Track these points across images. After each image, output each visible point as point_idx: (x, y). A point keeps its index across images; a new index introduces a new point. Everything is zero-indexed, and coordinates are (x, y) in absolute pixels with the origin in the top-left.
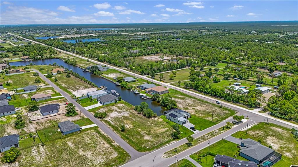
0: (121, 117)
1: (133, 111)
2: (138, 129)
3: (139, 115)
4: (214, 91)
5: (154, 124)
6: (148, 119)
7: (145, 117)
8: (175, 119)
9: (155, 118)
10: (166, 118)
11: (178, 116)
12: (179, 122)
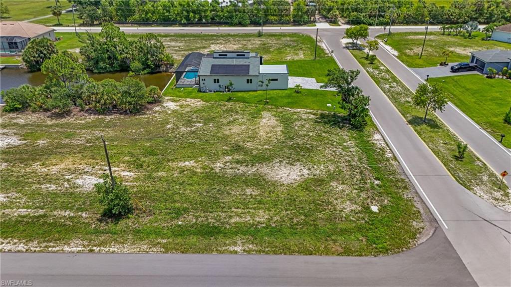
1: (13, 118)
5: (199, 122)
6: (143, 118)
7: (113, 117)
8: (249, 78)
9: (165, 105)
10: (200, 91)
11: (249, 65)
12: (277, 80)
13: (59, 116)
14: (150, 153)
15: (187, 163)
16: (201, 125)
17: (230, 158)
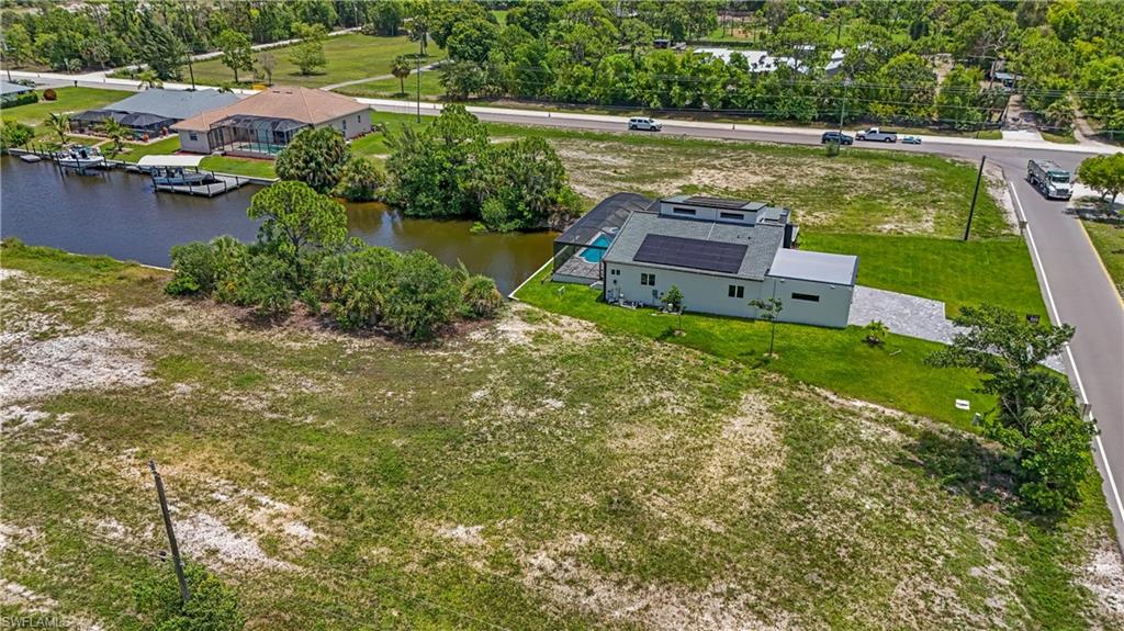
0: (32, 417)
1: (171, 313)
2: (422, 527)
3: (275, 336)
5: (558, 395)
6: (431, 357)
7: (368, 343)
8: (737, 284)
9: (501, 327)
10: (603, 299)
11: (746, 247)
12: (816, 299)
13: (261, 321)
14: (389, 473)
15: (461, 530)
16: (560, 404)
17: (585, 539)
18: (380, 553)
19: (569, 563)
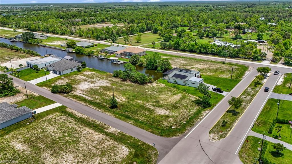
0: (98, 88)
1: (113, 79)
2: (136, 101)
3: (125, 82)
4: (204, 46)
5: (156, 91)
6: (143, 86)
7: (136, 84)
8: (185, 81)
9: (152, 84)
10: (168, 82)
11: (188, 76)
12: (194, 84)
13: (123, 81)
14: (134, 96)
15: (140, 101)
16: (156, 92)
17: (152, 103)
18: (132, 102)
19: (149, 105)
